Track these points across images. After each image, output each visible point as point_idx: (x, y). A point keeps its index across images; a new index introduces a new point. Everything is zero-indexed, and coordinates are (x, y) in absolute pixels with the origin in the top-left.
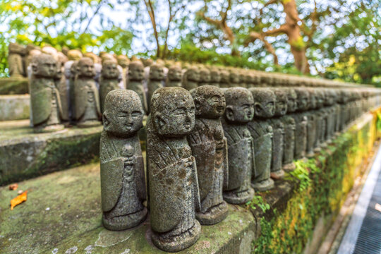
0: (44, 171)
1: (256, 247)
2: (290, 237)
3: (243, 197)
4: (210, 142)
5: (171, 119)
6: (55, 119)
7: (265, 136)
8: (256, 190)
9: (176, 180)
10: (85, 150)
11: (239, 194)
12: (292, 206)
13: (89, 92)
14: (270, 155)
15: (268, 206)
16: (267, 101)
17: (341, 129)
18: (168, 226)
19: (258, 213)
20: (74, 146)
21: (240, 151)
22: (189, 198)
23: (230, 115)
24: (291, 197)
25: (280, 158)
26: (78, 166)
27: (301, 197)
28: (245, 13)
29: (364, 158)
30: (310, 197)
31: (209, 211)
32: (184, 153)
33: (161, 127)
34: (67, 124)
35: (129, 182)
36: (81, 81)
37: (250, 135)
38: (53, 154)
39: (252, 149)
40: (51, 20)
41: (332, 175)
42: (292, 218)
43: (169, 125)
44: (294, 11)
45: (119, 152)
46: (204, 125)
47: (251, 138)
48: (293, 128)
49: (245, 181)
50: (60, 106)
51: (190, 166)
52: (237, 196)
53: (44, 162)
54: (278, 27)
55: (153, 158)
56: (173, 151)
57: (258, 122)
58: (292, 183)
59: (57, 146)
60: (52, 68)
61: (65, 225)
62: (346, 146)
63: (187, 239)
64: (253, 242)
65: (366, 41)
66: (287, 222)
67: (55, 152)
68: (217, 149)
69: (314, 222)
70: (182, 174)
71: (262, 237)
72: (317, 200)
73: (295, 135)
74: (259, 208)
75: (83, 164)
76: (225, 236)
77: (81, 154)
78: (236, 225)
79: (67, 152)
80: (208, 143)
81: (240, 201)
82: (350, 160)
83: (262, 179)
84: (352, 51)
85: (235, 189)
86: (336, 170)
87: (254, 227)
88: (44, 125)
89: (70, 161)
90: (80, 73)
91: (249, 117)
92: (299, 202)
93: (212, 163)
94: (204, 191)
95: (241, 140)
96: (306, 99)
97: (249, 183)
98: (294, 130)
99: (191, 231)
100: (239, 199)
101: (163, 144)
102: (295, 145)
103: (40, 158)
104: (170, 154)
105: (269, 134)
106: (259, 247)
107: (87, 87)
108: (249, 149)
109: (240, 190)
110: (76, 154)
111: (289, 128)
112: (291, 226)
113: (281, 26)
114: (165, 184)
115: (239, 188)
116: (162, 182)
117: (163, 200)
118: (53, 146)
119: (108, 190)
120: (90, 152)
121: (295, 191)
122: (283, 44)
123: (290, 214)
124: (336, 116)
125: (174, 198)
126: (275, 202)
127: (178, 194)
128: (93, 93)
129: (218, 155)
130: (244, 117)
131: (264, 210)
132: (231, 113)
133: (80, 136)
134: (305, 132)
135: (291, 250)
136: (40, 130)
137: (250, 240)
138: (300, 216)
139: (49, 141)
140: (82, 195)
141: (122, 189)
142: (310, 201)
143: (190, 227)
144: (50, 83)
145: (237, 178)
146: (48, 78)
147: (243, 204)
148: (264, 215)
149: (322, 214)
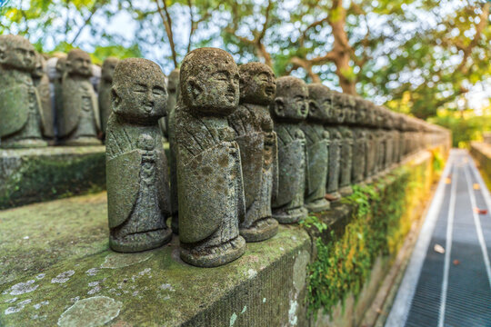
0: (17, 201)
1: (312, 273)
2: (348, 270)
3: (295, 214)
4: (257, 133)
5: (210, 85)
6: (33, 131)
7: (320, 142)
8: (310, 211)
9: (216, 168)
10: (78, 175)
11: (289, 212)
12: (350, 233)
13: (83, 97)
14: (326, 168)
15: (325, 226)
16: (324, 98)
17: (398, 161)
18: (204, 232)
19: (313, 232)
20: (62, 168)
21: (292, 155)
22: (231, 198)
23: (280, 110)
24: (349, 222)
25: (336, 177)
26: (68, 197)
27: (360, 225)
28: (284, 36)
29: (421, 201)
30: (369, 227)
31: (254, 225)
32: (226, 134)
33: (195, 96)
34: (52, 142)
35: (148, 186)
36: (72, 82)
37: (303, 136)
38: (31, 177)
39: (305, 155)
40: (23, 26)
41: (390, 208)
42: (350, 248)
43: (207, 94)
44: (343, 36)
45: (134, 143)
46: (248, 112)
47: (304, 140)
48: (351, 143)
49: (297, 195)
50: (41, 112)
51: (234, 154)
52: (288, 214)
53: (17, 188)
54: (323, 55)
55: (184, 143)
56: (211, 131)
57: (312, 127)
58: (350, 206)
59: (38, 167)
60: (28, 56)
61: (53, 251)
62: (404, 179)
63: (229, 251)
64: (308, 265)
65: (422, 75)
66: (344, 251)
67: (34, 175)
68: (265, 144)
69: (372, 261)
70: (224, 161)
71: (318, 262)
72: (375, 233)
73: (353, 151)
74: (315, 226)
75: (77, 194)
76: (276, 251)
77: (73, 181)
78: (290, 242)
79: (52, 176)
80: (254, 134)
81: (291, 219)
82: (409, 198)
83: (316, 198)
84: (406, 87)
85: (285, 205)
86: (394, 204)
87: (309, 247)
88: (17, 137)
89: (56, 189)
90: (70, 70)
91: (303, 113)
92: (357, 230)
93: (259, 159)
94: (250, 196)
95: (292, 142)
96: (365, 110)
97: (302, 199)
98: (352, 145)
99: (234, 243)
100: (290, 217)
101: (197, 123)
102: (353, 164)
103: (11, 182)
104: (207, 135)
105: (326, 140)
106: (315, 274)
107: (81, 90)
108: (303, 154)
109: (291, 206)
110: (66, 179)
111: (346, 143)
112: (348, 257)
113: (328, 53)
114: (201, 174)
115: (290, 203)
116: (196, 173)
117: (198, 197)
118: (32, 166)
119: (119, 195)
120: (86, 178)
121: (353, 215)
122: (330, 76)
123: (348, 242)
124: (394, 143)
125: (213, 193)
126: (332, 223)
127: (218, 188)
128: (89, 98)
129: (266, 152)
130: (296, 111)
131: (320, 229)
132: (281, 107)
133: (70, 155)
134: (363, 150)
135: (349, 287)
136: (10, 144)
137: (305, 262)
138: (358, 248)
139: (26, 159)
140: (78, 223)
141: (138, 194)
142: (369, 232)
143: (233, 237)
144: (26, 78)
145: (288, 190)
146: (23, 70)
147: (295, 223)
148: (320, 235)
149: (380, 252)
